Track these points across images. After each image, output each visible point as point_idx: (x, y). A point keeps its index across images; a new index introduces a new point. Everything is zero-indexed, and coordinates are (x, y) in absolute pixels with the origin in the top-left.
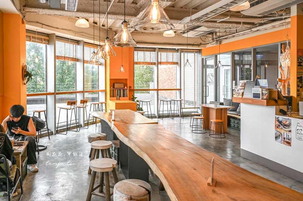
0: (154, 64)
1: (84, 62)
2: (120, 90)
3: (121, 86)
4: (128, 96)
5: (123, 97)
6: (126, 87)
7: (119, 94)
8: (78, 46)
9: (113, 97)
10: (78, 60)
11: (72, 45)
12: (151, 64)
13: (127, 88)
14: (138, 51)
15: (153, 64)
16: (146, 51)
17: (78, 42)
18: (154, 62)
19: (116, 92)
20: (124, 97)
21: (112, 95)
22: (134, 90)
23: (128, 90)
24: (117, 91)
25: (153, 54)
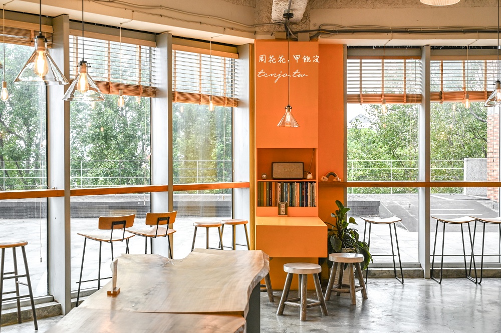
0: (418, 99)
1: (172, 96)
2: (291, 183)
3: (296, 171)
4: (316, 202)
5: (302, 205)
6: (310, 176)
7: (286, 198)
8: (156, 49)
9: (270, 205)
10: (154, 92)
11: (134, 48)
12: (407, 101)
13: (314, 177)
14: (361, 57)
15: (413, 101)
16: (388, 57)
17: (154, 38)
18: (418, 91)
19: (279, 190)
20: (304, 208)
21: (265, 199)
22: (344, 185)
23: (316, 185)
24: (282, 187)
25: (415, 67)
